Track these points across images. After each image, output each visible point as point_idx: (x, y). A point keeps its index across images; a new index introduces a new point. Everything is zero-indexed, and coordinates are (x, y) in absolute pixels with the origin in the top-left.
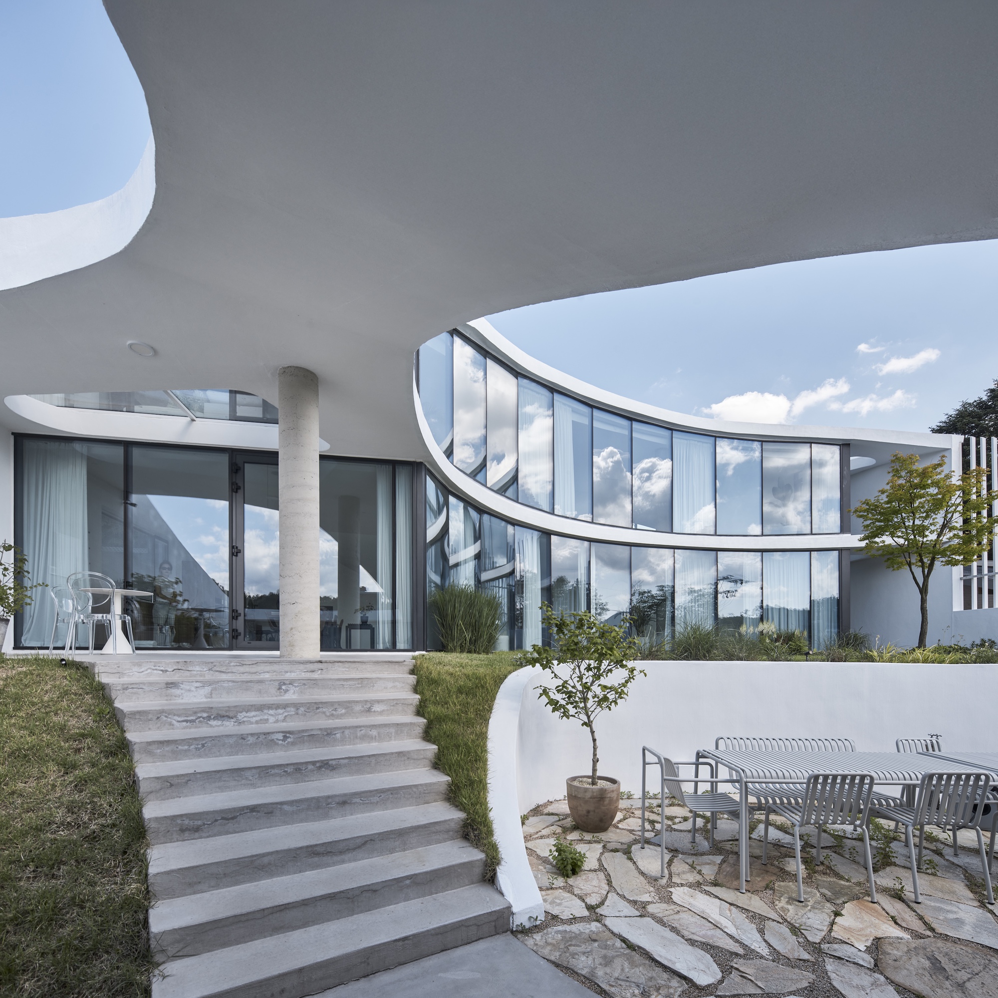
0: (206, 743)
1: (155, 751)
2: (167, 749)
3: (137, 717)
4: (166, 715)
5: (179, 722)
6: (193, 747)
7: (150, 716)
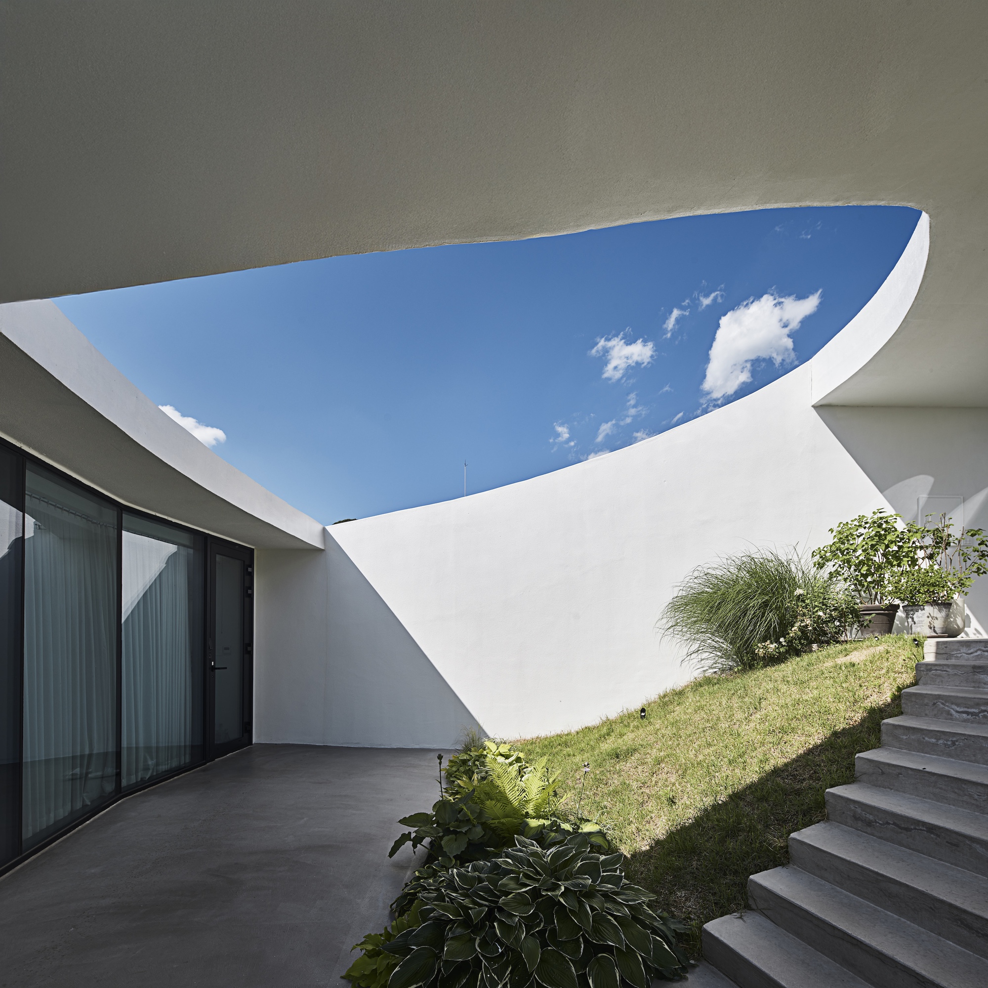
0: (957, 741)
1: (901, 737)
2: (913, 737)
3: (913, 699)
4: (943, 702)
5: (957, 712)
6: (941, 742)
7: (926, 701)
